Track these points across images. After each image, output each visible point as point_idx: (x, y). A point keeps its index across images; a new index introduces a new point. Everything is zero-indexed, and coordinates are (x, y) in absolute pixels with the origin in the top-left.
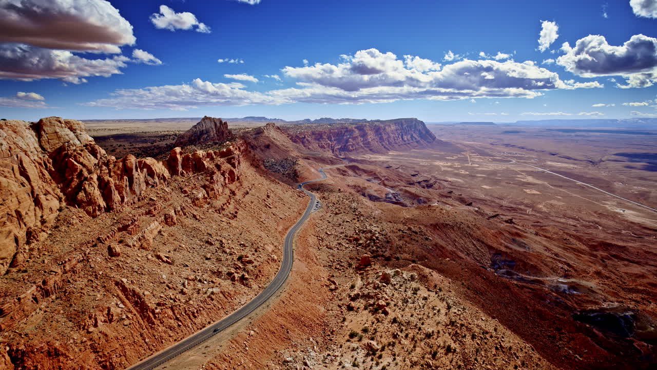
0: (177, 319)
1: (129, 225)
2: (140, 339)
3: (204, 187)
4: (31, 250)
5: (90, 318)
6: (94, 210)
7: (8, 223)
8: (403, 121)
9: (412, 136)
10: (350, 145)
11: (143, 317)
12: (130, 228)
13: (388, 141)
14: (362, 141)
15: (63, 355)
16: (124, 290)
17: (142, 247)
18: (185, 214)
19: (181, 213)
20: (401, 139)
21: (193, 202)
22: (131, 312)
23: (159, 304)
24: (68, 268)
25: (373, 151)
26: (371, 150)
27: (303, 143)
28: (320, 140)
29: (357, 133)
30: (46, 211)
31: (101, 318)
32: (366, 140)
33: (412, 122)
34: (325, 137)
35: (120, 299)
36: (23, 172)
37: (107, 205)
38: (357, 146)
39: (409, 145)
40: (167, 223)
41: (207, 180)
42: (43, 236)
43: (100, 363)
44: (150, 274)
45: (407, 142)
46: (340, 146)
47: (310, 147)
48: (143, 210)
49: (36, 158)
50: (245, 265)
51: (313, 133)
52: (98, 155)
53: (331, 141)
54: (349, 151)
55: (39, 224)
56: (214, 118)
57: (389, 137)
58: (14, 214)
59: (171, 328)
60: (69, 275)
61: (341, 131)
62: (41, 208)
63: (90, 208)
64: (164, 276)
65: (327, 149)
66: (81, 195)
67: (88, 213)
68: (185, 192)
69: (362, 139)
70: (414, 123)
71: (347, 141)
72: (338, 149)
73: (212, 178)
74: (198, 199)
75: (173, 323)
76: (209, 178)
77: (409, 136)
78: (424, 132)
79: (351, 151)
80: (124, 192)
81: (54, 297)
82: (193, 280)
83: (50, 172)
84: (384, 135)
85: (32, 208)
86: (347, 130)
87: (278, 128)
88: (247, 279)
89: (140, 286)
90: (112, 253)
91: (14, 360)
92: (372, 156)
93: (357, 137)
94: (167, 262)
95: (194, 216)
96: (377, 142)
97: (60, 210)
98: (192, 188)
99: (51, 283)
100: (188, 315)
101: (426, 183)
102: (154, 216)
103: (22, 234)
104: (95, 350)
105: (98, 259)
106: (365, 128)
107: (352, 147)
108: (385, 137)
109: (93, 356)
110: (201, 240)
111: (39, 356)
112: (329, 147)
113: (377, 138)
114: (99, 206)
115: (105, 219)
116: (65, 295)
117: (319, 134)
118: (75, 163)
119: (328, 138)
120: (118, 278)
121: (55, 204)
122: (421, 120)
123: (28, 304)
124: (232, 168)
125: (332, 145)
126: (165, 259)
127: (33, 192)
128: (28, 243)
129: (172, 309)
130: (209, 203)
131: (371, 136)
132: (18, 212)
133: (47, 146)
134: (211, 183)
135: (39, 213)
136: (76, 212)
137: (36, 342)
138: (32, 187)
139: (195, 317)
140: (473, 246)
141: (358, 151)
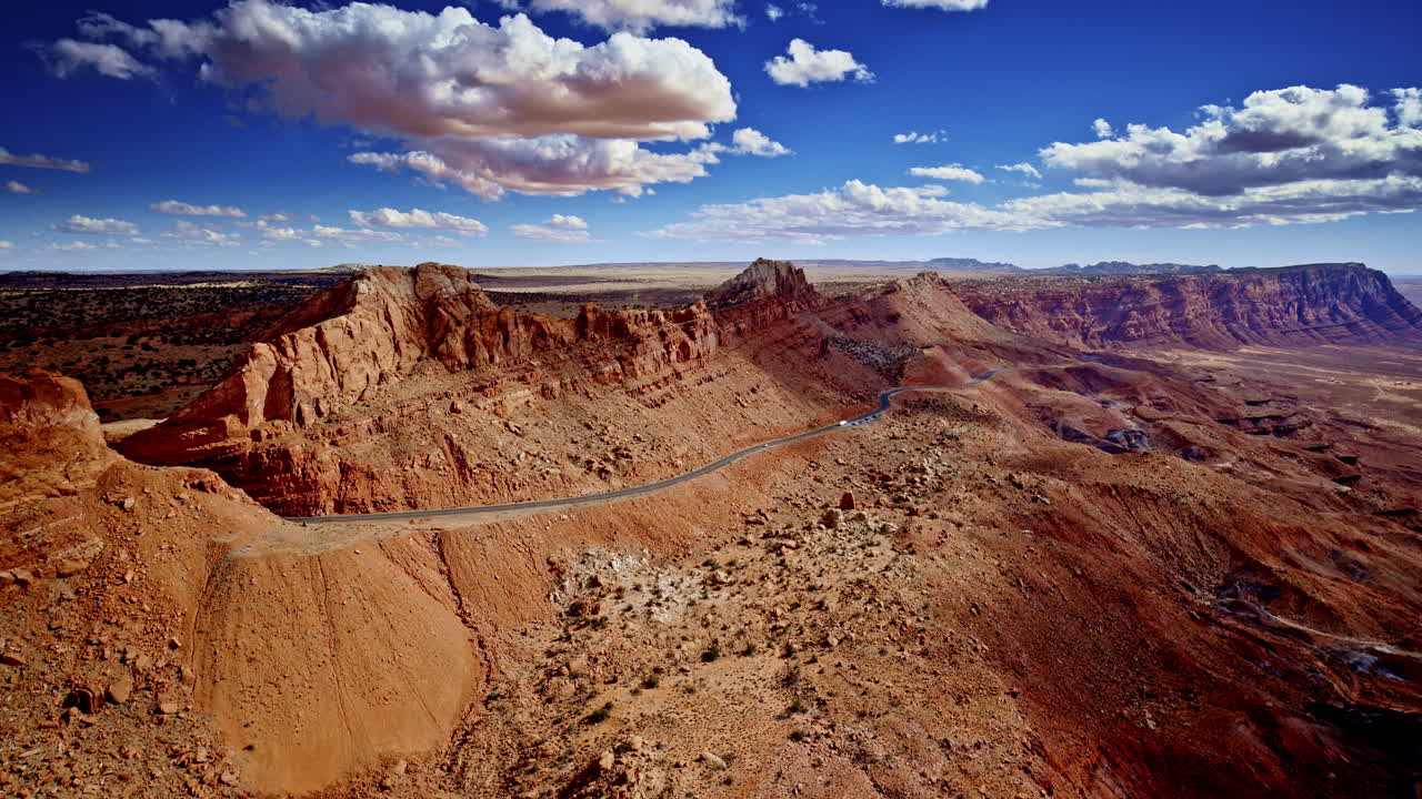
0: (494, 485)
1: (486, 387)
2: (450, 491)
3: (620, 359)
4: (379, 390)
5: (409, 458)
6: (453, 366)
7: (362, 361)
8: (1310, 271)
9: (1334, 310)
10: (1131, 326)
11: (460, 473)
12: (486, 390)
13: (1249, 321)
14: (1166, 318)
15: (377, 479)
16: (451, 444)
17: (495, 413)
18: (575, 389)
19: (570, 386)
20: (1296, 317)
21: (594, 376)
22: (450, 466)
23: (479, 466)
24: (405, 412)
25: (1193, 342)
26: (1189, 340)
27: (1011, 315)
28: (1057, 311)
29: (1155, 296)
30: (405, 359)
31: (419, 461)
32: (1181, 315)
33: (1344, 273)
34: (1068, 305)
35: (444, 452)
36: (388, 319)
37: (470, 360)
38: (1150, 329)
39: (1315, 333)
40: (543, 395)
41: (627, 351)
42: (394, 380)
43: (406, 498)
44: (485, 437)
45: (1314, 324)
46: (1105, 328)
47: (1027, 326)
48: (515, 375)
49: (406, 305)
50: (617, 458)
51: (1039, 296)
52: (473, 306)
53: (1083, 314)
54: (1127, 339)
55: (394, 369)
56: (776, 262)
57: (1255, 310)
58: (371, 355)
59: (483, 491)
60: (405, 419)
61: (1113, 295)
62: (400, 355)
63: (449, 363)
64: (500, 443)
65: (1071, 332)
66: (443, 347)
67: (447, 367)
68: (588, 362)
69: (1168, 314)
70: (1348, 277)
71: (1126, 316)
72: (1099, 333)
73: (634, 348)
74: (602, 373)
75: (488, 487)
76: (630, 348)
77: (1324, 311)
78: (1381, 300)
79: (1133, 339)
80: (495, 351)
81: (387, 434)
82: (535, 456)
83: (419, 321)
84: (1237, 304)
85: (392, 352)
86: (1129, 291)
87: (944, 283)
88: (607, 472)
89: (470, 445)
90: (454, 409)
91: (342, 471)
92: (1184, 354)
93: (1153, 308)
94: (516, 432)
95: (587, 394)
96: (1213, 321)
97: (419, 359)
98: (601, 359)
99: (386, 420)
100: (508, 484)
101: (1275, 423)
102: (528, 383)
103: (374, 375)
104: (405, 487)
105: (438, 412)
106: (1181, 288)
107: (1137, 331)
108: (1239, 308)
109: (403, 491)
110: (579, 421)
111: (359, 474)
112: (1076, 327)
113: (1215, 312)
114: (459, 361)
115: (464, 378)
116: (396, 435)
117: (1053, 299)
118: (444, 313)
119: (1077, 309)
120: (449, 432)
121: (416, 353)
122: (1377, 268)
123: (363, 432)
124: (687, 339)
125: (1084, 323)
126: (514, 429)
127: (394, 338)
128: (379, 384)
129: (493, 474)
130: (620, 382)
131: (1196, 304)
132: (374, 353)
133: (420, 294)
134: (632, 355)
135: (397, 359)
136: (433, 366)
137: (360, 463)
138: (394, 334)
139: (515, 489)
140: (1193, 544)
141: (1151, 341)
